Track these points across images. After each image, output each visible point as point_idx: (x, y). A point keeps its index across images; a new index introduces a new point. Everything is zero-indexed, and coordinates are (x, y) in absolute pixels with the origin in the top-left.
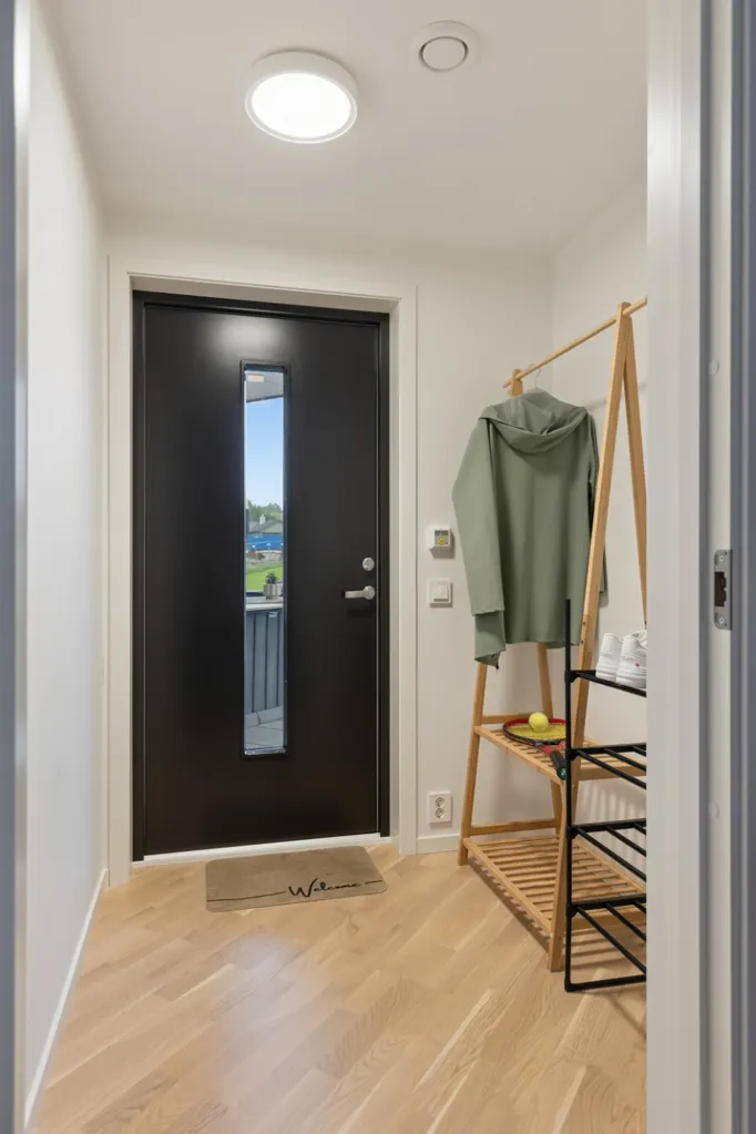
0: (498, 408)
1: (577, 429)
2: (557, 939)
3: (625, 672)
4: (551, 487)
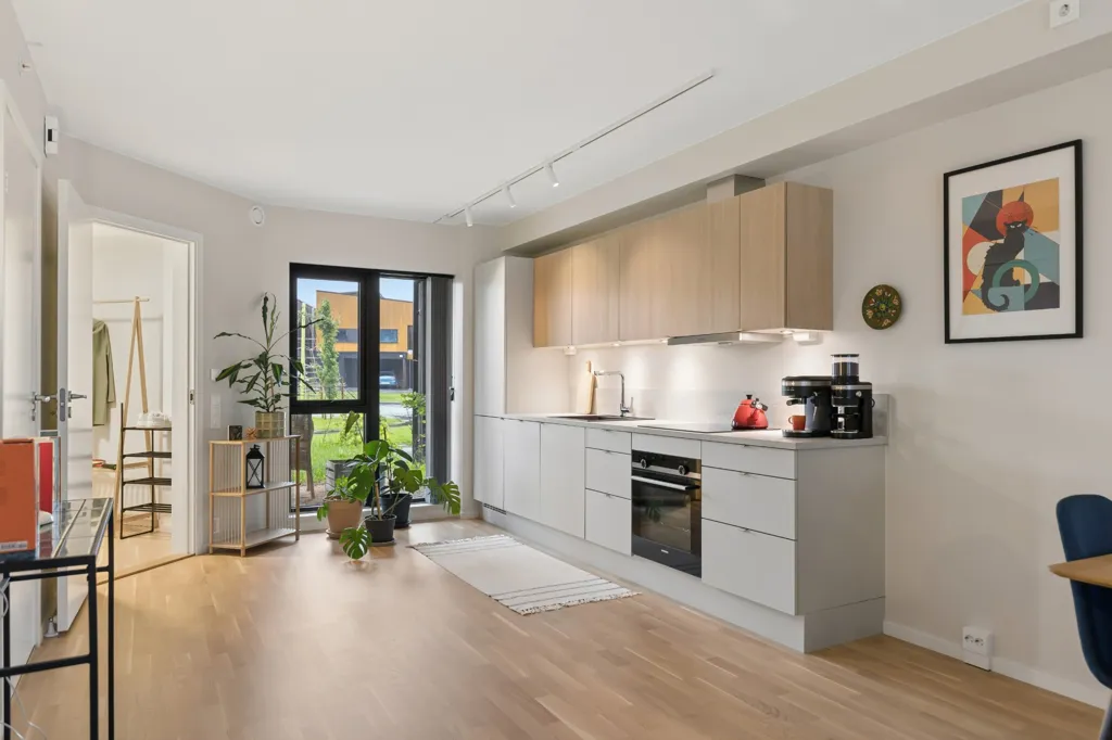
1: (100, 332)
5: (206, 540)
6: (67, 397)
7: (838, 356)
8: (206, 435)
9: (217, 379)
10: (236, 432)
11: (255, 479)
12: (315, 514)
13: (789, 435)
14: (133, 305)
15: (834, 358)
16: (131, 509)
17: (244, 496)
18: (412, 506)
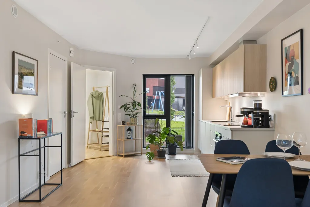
0: (92, 92)
1: (101, 95)
2: (101, 148)
3: (107, 120)
4: (98, 101)
5: (116, 153)
6: (73, 112)
7: (256, 101)
8: (116, 123)
9: (120, 108)
10: (124, 123)
11: (129, 136)
12: (146, 149)
13: (242, 126)
14: (106, 88)
15: (254, 102)
16: (105, 143)
17: (124, 140)
18: (177, 149)
